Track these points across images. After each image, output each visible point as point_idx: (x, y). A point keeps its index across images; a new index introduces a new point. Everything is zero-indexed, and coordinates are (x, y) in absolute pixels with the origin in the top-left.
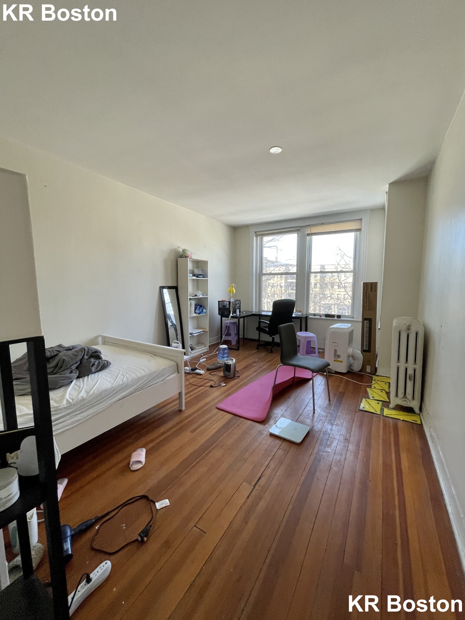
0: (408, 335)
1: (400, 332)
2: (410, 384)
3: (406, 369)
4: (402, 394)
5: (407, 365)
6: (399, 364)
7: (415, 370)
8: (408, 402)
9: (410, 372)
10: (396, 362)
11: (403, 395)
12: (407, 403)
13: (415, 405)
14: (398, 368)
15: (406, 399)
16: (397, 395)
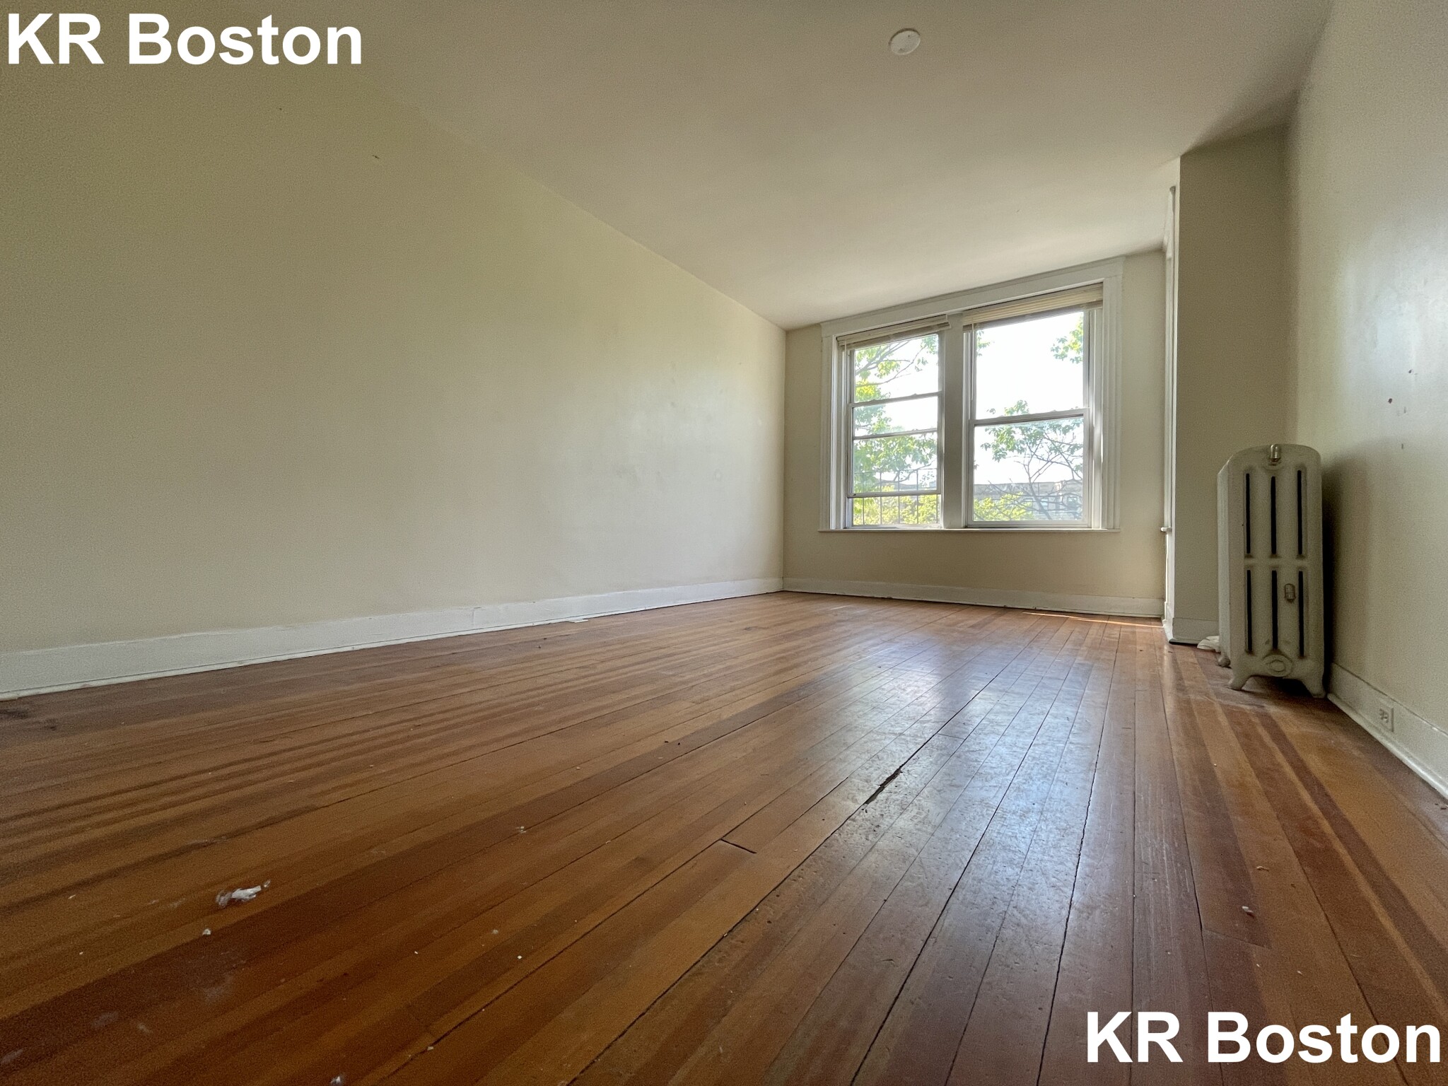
0: (1273, 481)
1: (1248, 476)
2: (1288, 614)
3: (1274, 574)
4: (1267, 643)
5: (1274, 562)
6: (1251, 561)
7: (1301, 574)
8: (1290, 665)
9: (1287, 578)
10: (1243, 555)
11: (1269, 646)
12: (1285, 665)
13: (1308, 671)
14: (1249, 573)
15: (1277, 657)
16: (1250, 649)
